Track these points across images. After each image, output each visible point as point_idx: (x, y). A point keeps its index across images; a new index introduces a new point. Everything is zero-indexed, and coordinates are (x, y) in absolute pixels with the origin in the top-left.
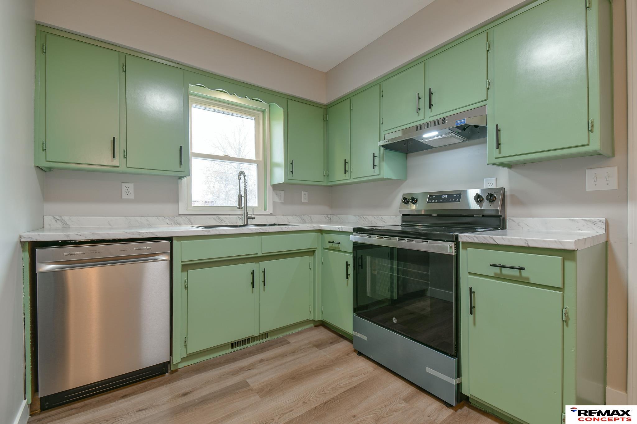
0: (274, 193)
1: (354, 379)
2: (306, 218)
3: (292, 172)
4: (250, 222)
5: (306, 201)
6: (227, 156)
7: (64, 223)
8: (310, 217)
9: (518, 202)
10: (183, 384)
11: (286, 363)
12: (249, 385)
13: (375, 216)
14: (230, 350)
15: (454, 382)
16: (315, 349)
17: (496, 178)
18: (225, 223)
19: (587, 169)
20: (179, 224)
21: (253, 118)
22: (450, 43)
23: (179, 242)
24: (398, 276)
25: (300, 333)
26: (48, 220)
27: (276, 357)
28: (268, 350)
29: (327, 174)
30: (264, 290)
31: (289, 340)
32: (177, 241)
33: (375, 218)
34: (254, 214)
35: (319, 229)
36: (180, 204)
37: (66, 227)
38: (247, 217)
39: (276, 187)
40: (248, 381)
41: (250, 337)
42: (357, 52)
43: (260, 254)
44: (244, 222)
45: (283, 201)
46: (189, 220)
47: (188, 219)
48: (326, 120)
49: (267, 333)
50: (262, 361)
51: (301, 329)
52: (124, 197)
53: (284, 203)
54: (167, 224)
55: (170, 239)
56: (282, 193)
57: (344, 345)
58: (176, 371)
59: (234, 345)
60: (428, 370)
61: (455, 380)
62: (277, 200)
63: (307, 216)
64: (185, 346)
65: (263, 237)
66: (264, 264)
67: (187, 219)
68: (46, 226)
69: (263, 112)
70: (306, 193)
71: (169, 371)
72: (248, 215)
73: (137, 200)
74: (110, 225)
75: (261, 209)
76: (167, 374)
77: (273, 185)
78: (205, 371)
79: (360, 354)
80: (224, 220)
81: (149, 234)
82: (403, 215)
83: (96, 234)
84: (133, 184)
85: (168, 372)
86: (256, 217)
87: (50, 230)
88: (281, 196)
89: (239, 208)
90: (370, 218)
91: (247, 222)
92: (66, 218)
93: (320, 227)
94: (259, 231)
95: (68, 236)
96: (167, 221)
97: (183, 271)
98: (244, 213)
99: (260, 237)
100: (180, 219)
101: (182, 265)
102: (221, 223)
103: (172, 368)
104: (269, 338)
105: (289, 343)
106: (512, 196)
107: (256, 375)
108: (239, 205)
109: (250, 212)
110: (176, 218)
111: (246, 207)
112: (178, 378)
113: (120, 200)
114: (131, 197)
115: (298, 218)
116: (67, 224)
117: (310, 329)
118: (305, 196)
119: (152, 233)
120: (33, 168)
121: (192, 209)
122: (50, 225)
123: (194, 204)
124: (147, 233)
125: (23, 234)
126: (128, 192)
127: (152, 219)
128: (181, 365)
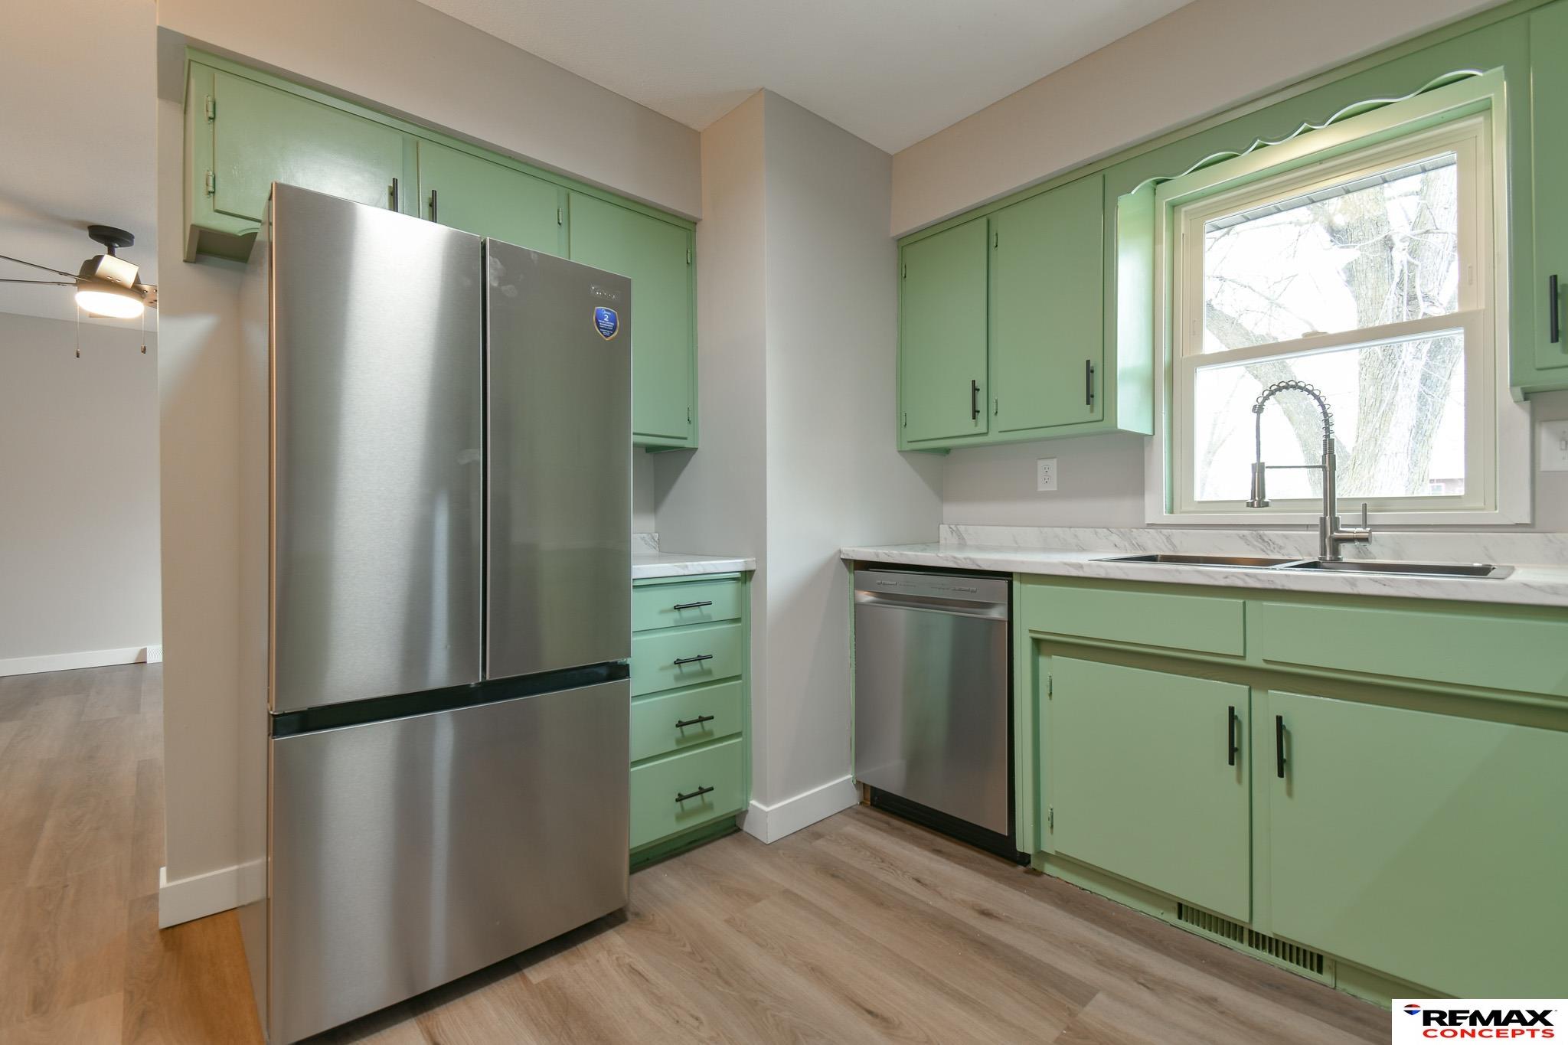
4: (1347, 553)
7: (960, 537)
10: (1010, 899)
12: (1084, 1004)
18: (1283, 551)
26: (943, 529)
32: (1021, 582)
36: (1147, 496)
37: (962, 543)
38: (1334, 537)
40: (1098, 995)
41: (1245, 926)
44: (1324, 552)
47: (1164, 535)
52: (1042, 487)
54: (1115, 545)
55: (1008, 576)
58: (1040, 876)
64: (1051, 827)
67: (1161, 536)
68: (942, 541)
71: (1028, 866)
72: (1341, 529)
73: (1064, 493)
74: (1016, 543)
75: (1480, 505)
76: (1021, 868)
81: (968, 561)
84: (1055, 460)
85: (1025, 866)
86: (1372, 537)
89: (1251, 505)
91: (1335, 552)
92: (962, 528)
96: (1115, 538)
98: (1323, 520)
100: (1145, 536)
101: (1033, 638)
102: (1269, 552)
103: (1034, 864)
108: (1253, 497)
110: (1136, 531)
111: (1332, 499)
113: (1032, 494)
114: (1052, 487)
116: (963, 539)
119: (973, 560)
120: (898, 455)
121: (1192, 509)
122: (946, 539)
123: (1197, 497)
124: (965, 559)
125: (843, 549)
126: (1048, 476)
127: (1085, 534)
128: (1050, 869)
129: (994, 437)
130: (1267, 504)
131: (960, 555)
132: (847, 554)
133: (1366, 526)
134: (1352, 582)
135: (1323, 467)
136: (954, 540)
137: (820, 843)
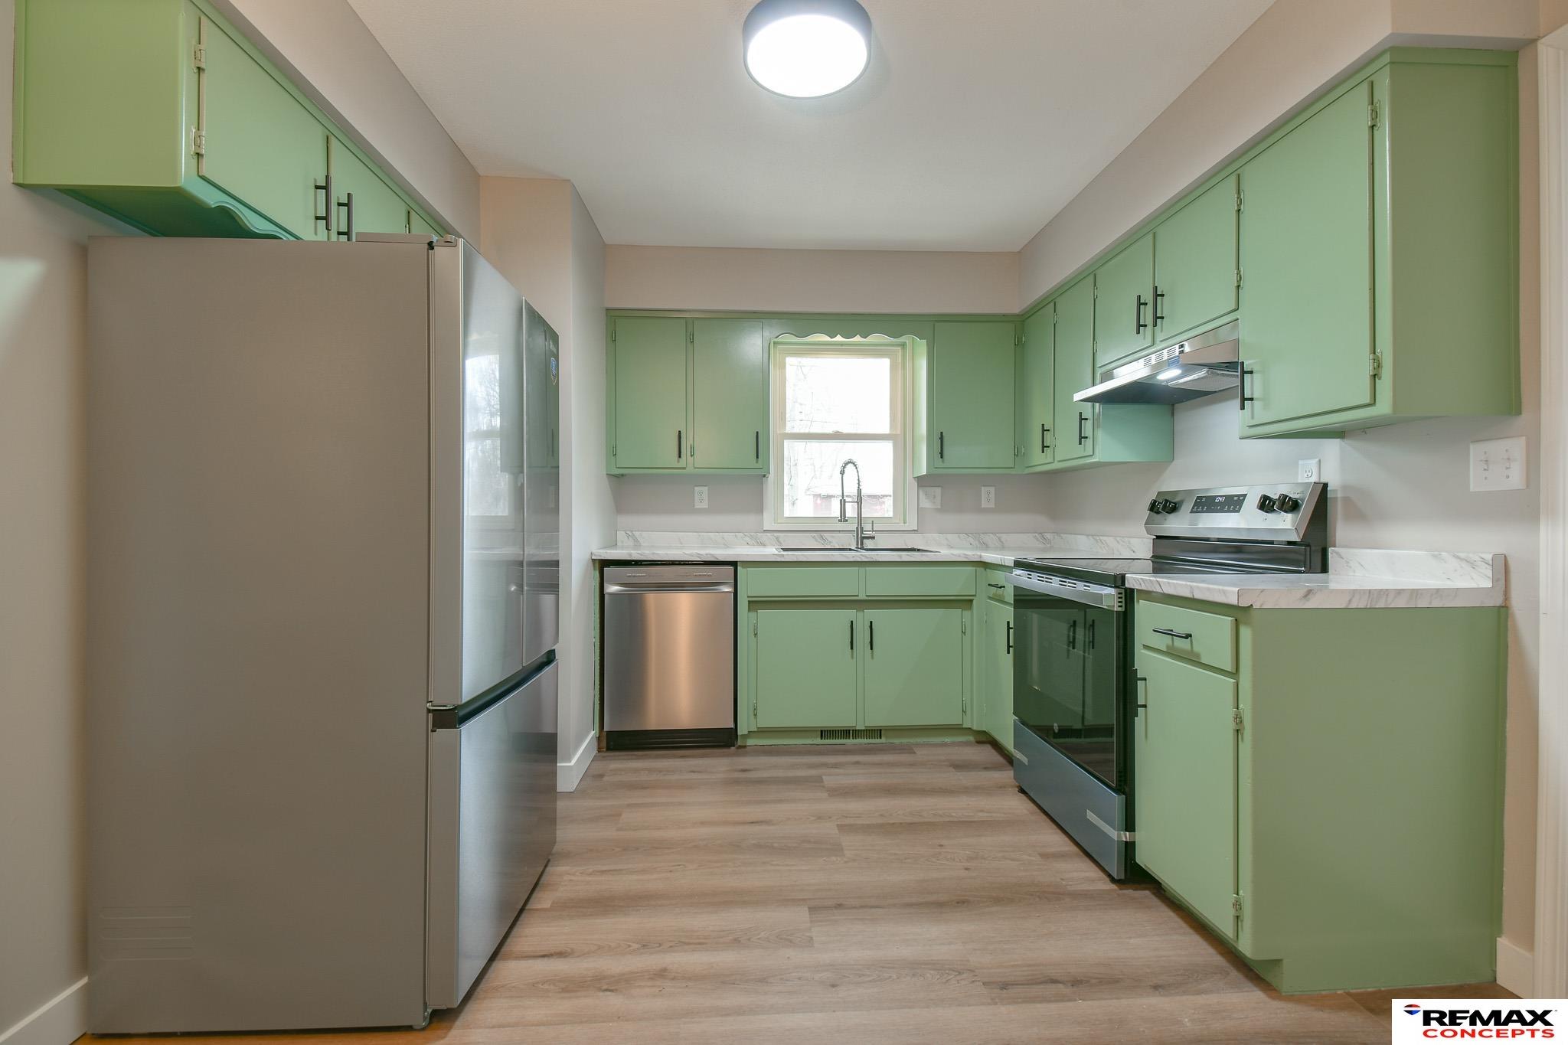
0: (921, 493)
1: (981, 814)
2: (989, 538)
3: (942, 454)
4: (868, 544)
5: (992, 505)
6: (838, 432)
7: (636, 540)
8: (999, 539)
9: (1358, 515)
10: (747, 761)
11: (892, 773)
12: (822, 782)
13: (1118, 539)
14: (819, 741)
15: (1117, 835)
16: (951, 769)
17: (1320, 461)
18: (831, 544)
19: (1472, 442)
20: (763, 545)
21: (889, 358)
22: (1185, 196)
23: (745, 570)
24: (1084, 656)
25: (945, 745)
26: (621, 535)
27: (881, 764)
28: (875, 754)
29: (1019, 452)
30: (872, 657)
31: (915, 750)
32: (743, 567)
33: (1118, 542)
34: (876, 531)
35: (979, 560)
36: (765, 515)
37: (637, 544)
38: (862, 538)
39: (922, 481)
40: (824, 777)
41: (851, 729)
42: (1056, 217)
43: (862, 597)
44: (857, 545)
45: (939, 507)
46: (777, 538)
48: (1020, 344)
49: (880, 730)
50: (857, 763)
51: (948, 740)
52: (698, 506)
53: (943, 509)
54: (748, 543)
55: (734, 564)
56: (938, 491)
57: (1007, 776)
58: (745, 747)
59: (824, 733)
60: (1091, 816)
61: (1116, 832)
62: (926, 504)
63: (991, 535)
64: (755, 715)
65: (867, 568)
66: (871, 614)
67: (774, 537)
68: (619, 544)
69: (903, 345)
70: (992, 490)
71: (736, 746)
72: (865, 533)
73: (713, 509)
74: (681, 544)
75: (898, 521)
76: (733, 748)
77: (918, 477)
78: (777, 756)
79: (1022, 791)
80: (830, 540)
82: (1158, 537)
83: (657, 554)
84: (707, 488)
85: (734, 746)
86: (877, 535)
87: (622, 548)
88: (934, 497)
89: (840, 521)
90: (1110, 540)
91: (862, 544)
92: (637, 534)
93: (981, 556)
94: (859, 560)
95: (630, 555)
96: (748, 539)
97: (749, 610)
98: (857, 528)
99: (862, 570)
100: (765, 537)
101: (749, 601)
102: (826, 544)
103: (740, 743)
104: (883, 740)
105: (915, 753)
106: (1347, 500)
107: (838, 775)
108: (841, 517)
109: (867, 527)
110: (760, 534)
111: (861, 517)
112: (745, 755)
113: (694, 511)
114: (705, 505)
115: (971, 539)
117: (966, 744)
118: (988, 496)
119: (712, 555)
120: (605, 476)
121: (783, 521)
122: (622, 542)
123: (787, 514)
124: (707, 554)
125: (594, 551)
126: (702, 496)
127: (728, 536)
128: (750, 742)
129: (690, 470)
130: (847, 521)
131: (703, 552)
132: (600, 556)
133: (873, 531)
134: (900, 556)
135: (858, 503)
136: (631, 543)
137: (606, 778)
